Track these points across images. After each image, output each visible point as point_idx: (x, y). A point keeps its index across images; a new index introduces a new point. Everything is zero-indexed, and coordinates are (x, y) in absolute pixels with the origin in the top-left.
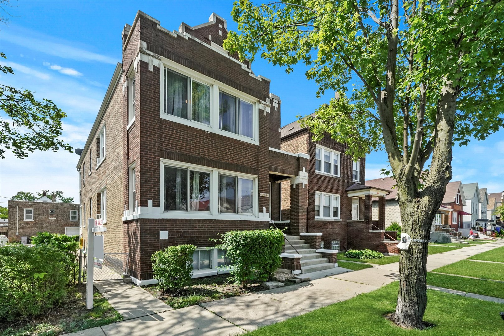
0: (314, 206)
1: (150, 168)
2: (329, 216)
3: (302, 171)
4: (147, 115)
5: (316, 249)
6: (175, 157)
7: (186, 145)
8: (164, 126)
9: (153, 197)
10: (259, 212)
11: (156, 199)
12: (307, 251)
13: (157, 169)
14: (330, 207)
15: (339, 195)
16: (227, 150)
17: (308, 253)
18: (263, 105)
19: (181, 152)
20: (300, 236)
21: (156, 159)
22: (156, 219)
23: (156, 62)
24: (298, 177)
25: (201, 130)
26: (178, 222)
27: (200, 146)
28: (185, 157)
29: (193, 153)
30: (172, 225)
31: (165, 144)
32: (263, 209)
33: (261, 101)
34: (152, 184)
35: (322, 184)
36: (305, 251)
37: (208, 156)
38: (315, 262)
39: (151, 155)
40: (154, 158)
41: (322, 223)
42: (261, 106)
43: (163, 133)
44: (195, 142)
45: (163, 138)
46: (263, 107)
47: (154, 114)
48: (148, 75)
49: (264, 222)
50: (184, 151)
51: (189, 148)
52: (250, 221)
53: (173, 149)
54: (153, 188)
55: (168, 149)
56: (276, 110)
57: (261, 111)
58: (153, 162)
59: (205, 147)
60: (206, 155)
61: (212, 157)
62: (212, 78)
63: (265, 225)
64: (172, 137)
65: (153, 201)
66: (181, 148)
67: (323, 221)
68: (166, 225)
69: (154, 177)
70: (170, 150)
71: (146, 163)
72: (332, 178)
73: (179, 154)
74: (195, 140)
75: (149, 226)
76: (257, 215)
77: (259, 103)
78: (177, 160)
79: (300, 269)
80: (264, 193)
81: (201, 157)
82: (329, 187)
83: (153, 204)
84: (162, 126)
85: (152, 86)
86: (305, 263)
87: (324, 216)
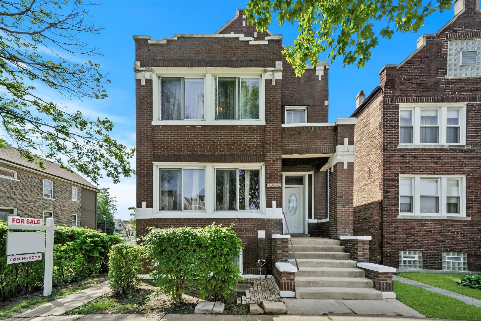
0: (396, 197)
1: (144, 173)
2: (437, 211)
3: (343, 143)
4: (141, 126)
5: (358, 262)
6: (165, 159)
7: (177, 145)
8: (156, 132)
9: (146, 199)
10: (267, 207)
11: (149, 201)
12: (336, 263)
13: (150, 173)
14: (437, 198)
15: (464, 177)
16: (222, 140)
17: (337, 267)
18: (271, 73)
19: (172, 153)
20: (339, 239)
21: (149, 164)
22: (149, 219)
23: (147, 75)
24: (335, 154)
25: (192, 126)
26: (168, 222)
27: (191, 143)
28: (175, 157)
29: (184, 151)
30: (163, 225)
31: (157, 149)
32: (271, 203)
33: (266, 68)
34: (146, 187)
35: (414, 163)
36: (332, 263)
37: (200, 151)
38: (336, 282)
39: (144, 161)
40: (147, 163)
41: (415, 223)
42: (268, 76)
43: (156, 139)
44: (186, 139)
45: (156, 143)
46: (270, 75)
47: (147, 123)
48: (142, 90)
49: (273, 220)
50: (175, 151)
51: (180, 147)
52: (252, 220)
53: (165, 151)
54: (146, 191)
55: (160, 153)
56: (320, 79)
57: (268, 82)
58: (146, 167)
59: (196, 143)
60: (198, 151)
61: (204, 151)
62: (202, 66)
63: (275, 224)
64: (164, 141)
65: (147, 203)
66: (172, 149)
67: (417, 220)
68: (158, 225)
69: (147, 181)
70: (162, 153)
71: (140, 169)
72: (442, 150)
73: (170, 155)
74: (186, 138)
75: (143, 225)
76: (264, 212)
77: (265, 71)
78: (167, 162)
79: (294, 290)
80: (273, 183)
81: (193, 154)
82: (434, 165)
83: (147, 205)
84: (155, 133)
85: (145, 98)
86: (313, 282)
87: (422, 211)
